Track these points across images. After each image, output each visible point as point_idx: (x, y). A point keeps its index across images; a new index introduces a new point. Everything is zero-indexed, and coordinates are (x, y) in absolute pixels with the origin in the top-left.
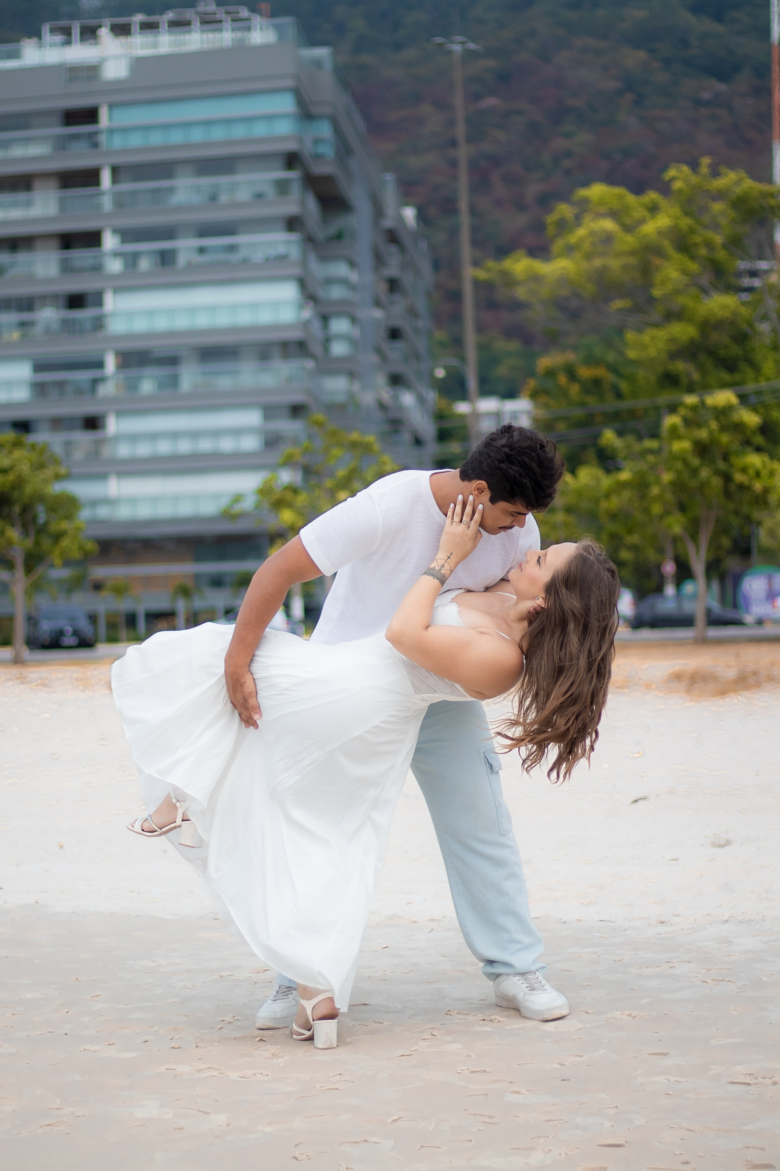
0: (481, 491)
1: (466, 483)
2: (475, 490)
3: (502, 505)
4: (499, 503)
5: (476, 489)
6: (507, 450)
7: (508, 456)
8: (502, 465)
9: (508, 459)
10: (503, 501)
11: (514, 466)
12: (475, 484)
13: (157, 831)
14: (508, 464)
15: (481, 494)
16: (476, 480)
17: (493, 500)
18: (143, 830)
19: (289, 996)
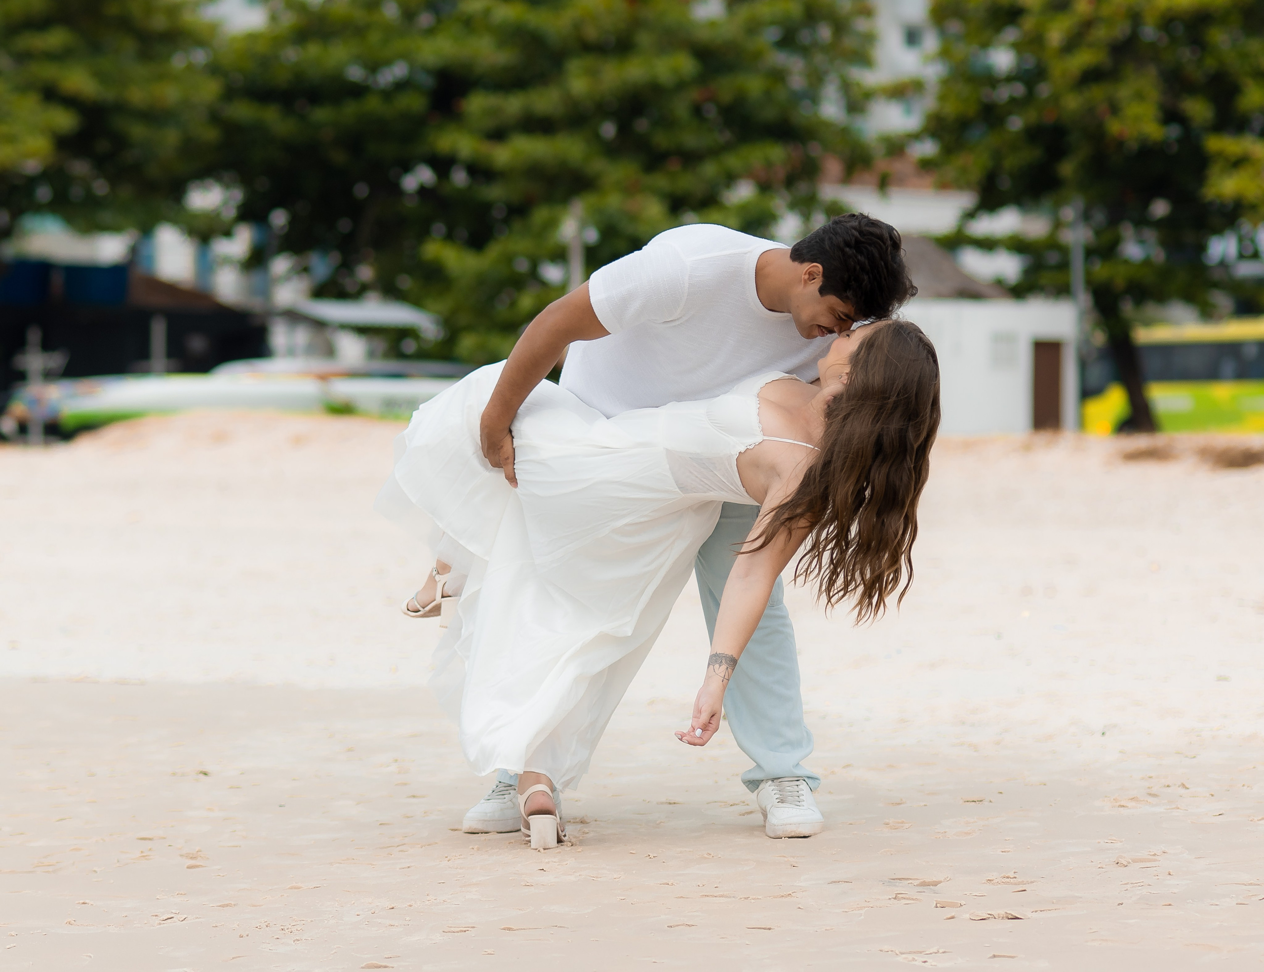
0: (811, 278)
1: (796, 264)
2: (805, 274)
3: (832, 299)
4: (828, 296)
5: (807, 272)
6: (856, 233)
7: (858, 242)
8: (847, 249)
9: (857, 245)
10: (835, 295)
11: (861, 256)
12: (809, 266)
13: (419, 611)
14: (855, 251)
15: (810, 281)
16: (810, 263)
17: (823, 291)
18: (408, 610)
19: (505, 796)
